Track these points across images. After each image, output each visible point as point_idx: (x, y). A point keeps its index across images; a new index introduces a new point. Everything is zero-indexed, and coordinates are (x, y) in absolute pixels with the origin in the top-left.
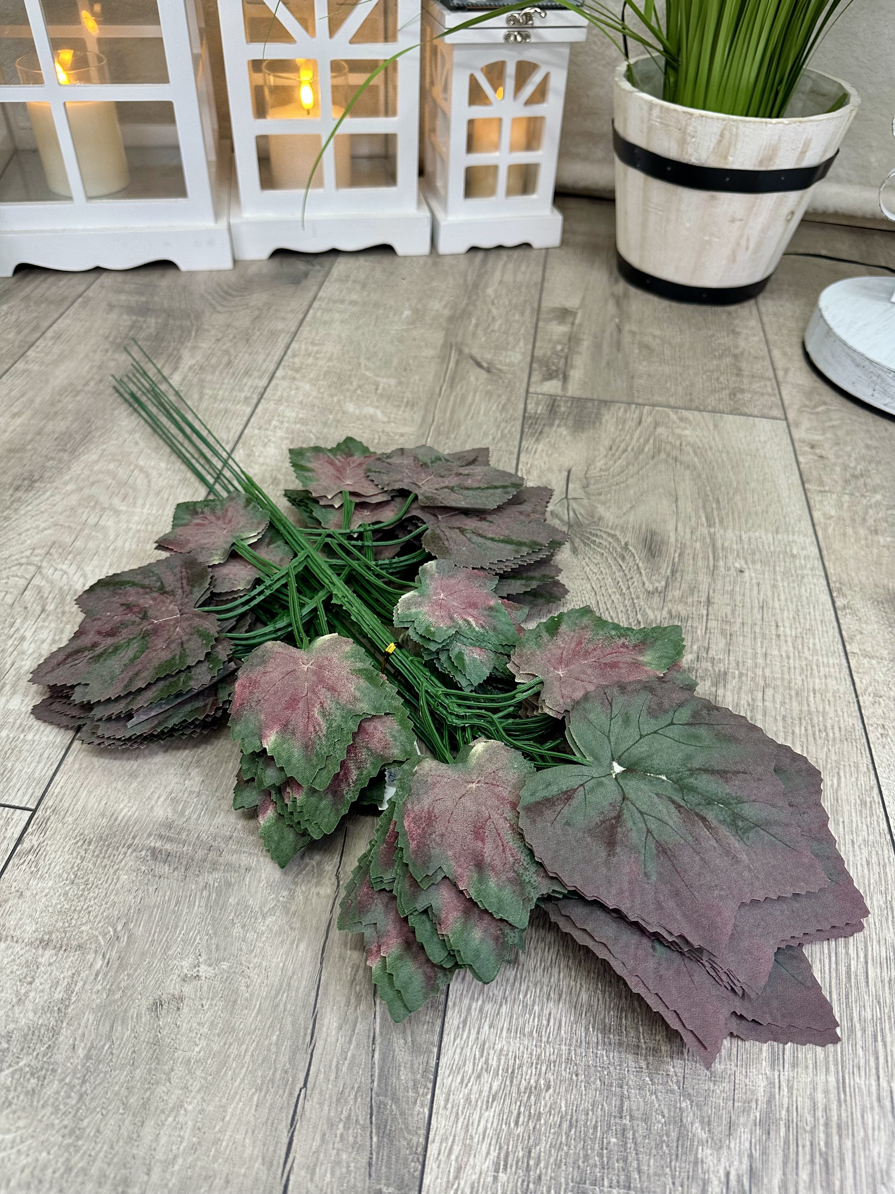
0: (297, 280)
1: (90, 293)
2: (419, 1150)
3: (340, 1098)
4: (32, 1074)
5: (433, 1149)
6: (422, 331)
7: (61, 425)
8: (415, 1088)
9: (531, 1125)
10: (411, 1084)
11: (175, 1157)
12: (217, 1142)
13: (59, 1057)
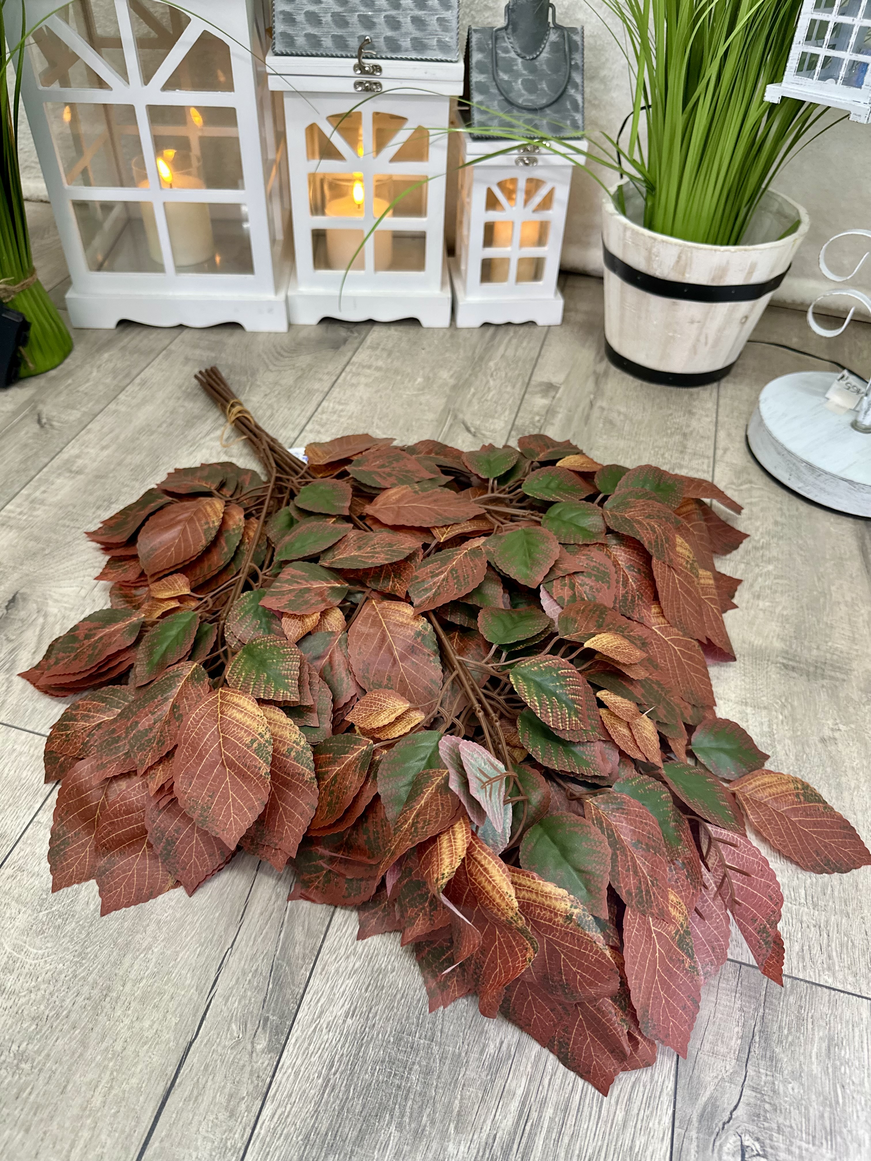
0: (337, 346)
1: (172, 347)
2: (299, 997)
3: (254, 957)
4: (60, 917)
5: (307, 998)
6: (428, 397)
7: (136, 459)
8: (304, 958)
9: (376, 993)
10: (301, 956)
11: (142, 979)
12: (169, 973)
13: (78, 908)
